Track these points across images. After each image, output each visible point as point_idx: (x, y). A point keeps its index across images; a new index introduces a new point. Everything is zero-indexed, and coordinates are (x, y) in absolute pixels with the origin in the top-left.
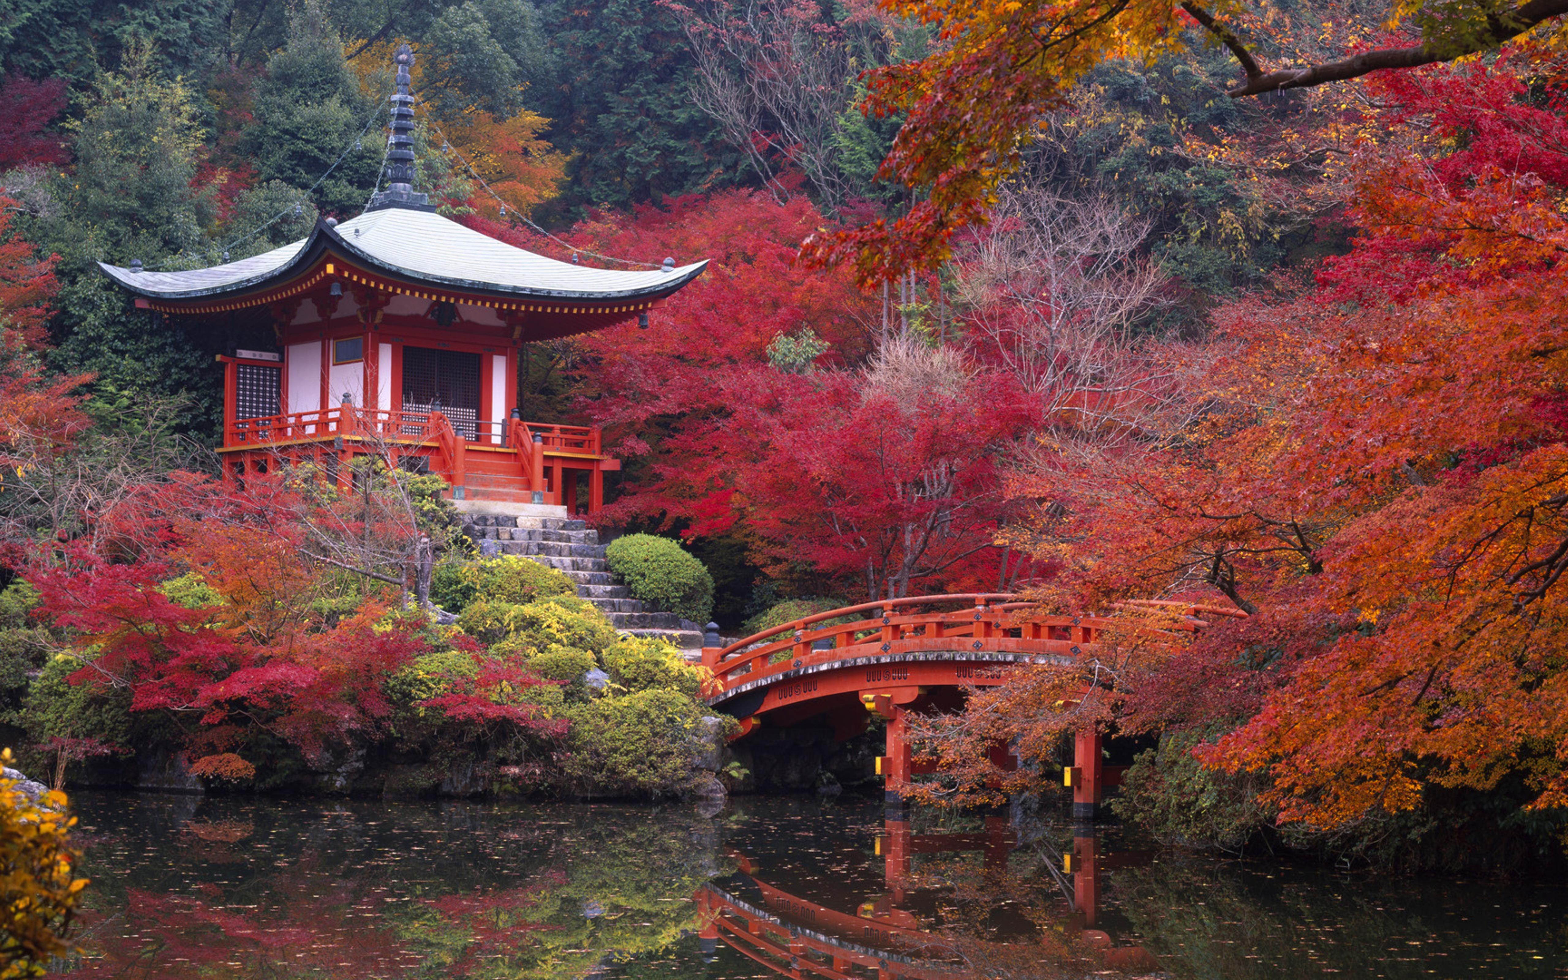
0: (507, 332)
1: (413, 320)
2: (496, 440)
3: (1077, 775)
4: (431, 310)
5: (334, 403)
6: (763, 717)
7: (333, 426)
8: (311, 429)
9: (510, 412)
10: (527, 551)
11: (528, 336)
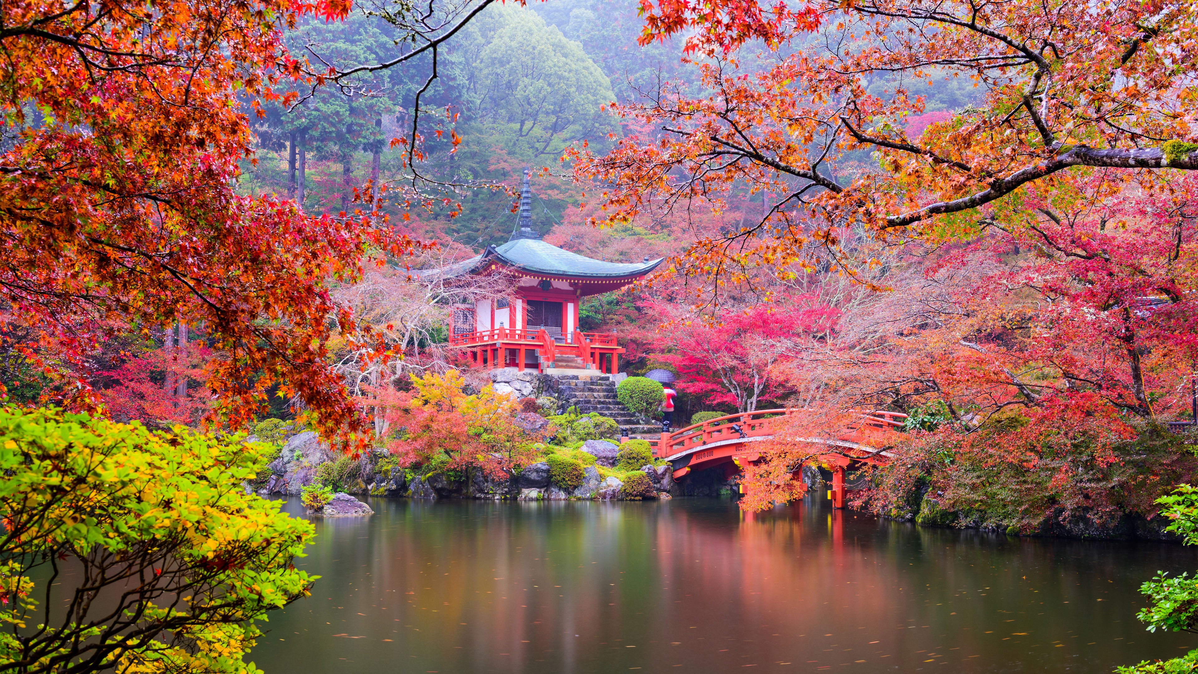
0: (574, 292)
1: (531, 289)
2: (569, 341)
3: (834, 494)
4: (539, 284)
5: (497, 326)
6: (691, 467)
7: (496, 337)
8: (486, 338)
9: (575, 328)
10: (583, 390)
11: (584, 294)
